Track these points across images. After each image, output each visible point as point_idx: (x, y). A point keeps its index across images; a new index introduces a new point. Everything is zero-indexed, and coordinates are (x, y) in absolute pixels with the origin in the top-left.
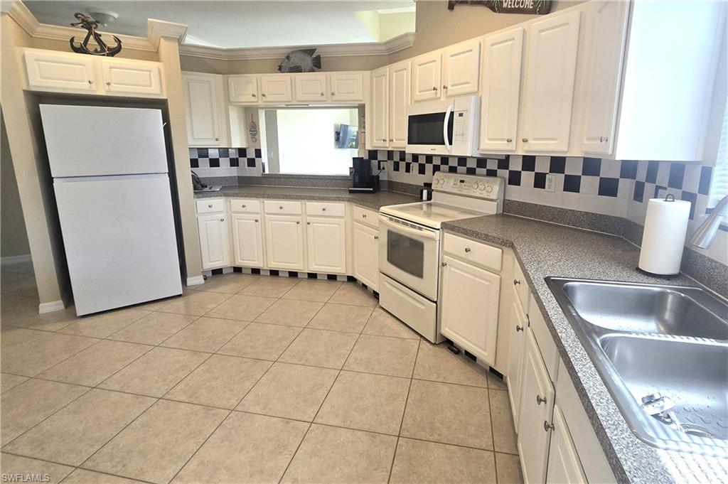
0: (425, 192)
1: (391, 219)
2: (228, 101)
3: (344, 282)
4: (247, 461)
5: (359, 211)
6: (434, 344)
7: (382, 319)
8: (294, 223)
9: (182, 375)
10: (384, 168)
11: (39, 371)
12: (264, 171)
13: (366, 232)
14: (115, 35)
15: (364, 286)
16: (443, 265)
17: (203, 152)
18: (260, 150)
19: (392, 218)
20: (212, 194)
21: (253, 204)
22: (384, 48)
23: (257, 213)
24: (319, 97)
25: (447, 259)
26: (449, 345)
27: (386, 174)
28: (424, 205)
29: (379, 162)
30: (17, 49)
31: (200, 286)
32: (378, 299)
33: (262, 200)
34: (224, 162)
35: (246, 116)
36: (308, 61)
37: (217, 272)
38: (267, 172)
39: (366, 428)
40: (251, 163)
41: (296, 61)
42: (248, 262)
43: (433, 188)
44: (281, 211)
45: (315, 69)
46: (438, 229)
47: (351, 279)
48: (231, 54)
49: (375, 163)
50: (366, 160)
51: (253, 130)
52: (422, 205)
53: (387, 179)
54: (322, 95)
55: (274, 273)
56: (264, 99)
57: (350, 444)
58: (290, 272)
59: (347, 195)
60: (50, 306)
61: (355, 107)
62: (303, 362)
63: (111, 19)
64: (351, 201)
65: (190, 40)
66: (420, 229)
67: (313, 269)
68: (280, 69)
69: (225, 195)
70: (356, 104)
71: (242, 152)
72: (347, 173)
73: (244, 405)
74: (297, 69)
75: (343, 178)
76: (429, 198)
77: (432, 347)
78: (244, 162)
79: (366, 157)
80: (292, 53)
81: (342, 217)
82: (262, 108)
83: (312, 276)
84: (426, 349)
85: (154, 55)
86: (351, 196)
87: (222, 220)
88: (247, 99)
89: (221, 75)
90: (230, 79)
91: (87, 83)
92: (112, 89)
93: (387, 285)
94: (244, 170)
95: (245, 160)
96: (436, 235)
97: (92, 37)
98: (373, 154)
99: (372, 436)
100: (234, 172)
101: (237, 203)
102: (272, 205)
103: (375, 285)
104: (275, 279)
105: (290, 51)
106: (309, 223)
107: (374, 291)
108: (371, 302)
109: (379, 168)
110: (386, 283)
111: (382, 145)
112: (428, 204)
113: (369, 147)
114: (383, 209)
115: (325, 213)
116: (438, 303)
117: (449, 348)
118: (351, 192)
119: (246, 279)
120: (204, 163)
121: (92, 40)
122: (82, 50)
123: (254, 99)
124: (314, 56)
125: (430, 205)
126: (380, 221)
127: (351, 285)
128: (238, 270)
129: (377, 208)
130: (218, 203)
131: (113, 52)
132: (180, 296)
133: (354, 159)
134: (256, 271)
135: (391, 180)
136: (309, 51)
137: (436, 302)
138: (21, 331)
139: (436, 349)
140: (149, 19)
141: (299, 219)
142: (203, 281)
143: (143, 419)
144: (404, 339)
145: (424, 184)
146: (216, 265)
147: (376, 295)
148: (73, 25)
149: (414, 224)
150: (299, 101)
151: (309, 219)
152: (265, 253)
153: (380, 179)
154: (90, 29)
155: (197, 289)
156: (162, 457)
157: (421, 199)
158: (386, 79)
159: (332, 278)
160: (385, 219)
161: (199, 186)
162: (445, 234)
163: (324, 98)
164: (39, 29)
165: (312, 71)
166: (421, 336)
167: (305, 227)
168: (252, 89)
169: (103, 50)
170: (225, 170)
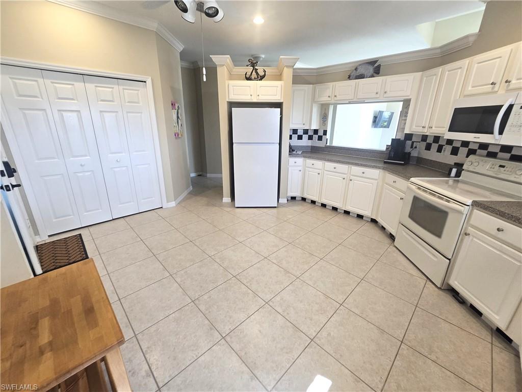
0: (454, 171)
1: (419, 189)
2: (313, 101)
3: (368, 221)
4: (304, 309)
5: (390, 177)
6: (440, 288)
7: (395, 255)
8: (341, 178)
9: (275, 249)
10: (416, 147)
11: (222, 228)
12: (327, 144)
13: (394, 193)
14: (263, 68)
15: (383, 228)
16: (466, 234)
17: (295, 131)
18: (327, 131)
19: (420, 187)
20: (297, 156)
21: (318, 164)
22: (439, 51)
23: (320, 169)
24: (374, 95)
25: (470, 230)
26: (454, 294)
27: (418, 151)
28: (451, 181)
29: (413, 142)
30: (226, 81)
31: (285, 204)
32: (394, 241)
33: (324, 162)
34: (305, 137)
35: (321, 110)
36: (371, 69)
37: (293, 198)
38: (328, 144)
39: (377, 324)
40: (320, 138)
41: (361, 71)
42: (310, 196)
43: (463, 168)
44: (335, 170)
45: (375, 75)
46: (468, 206)
47: (374, 221)
48: (319, 70)
49: (409, 143)
50: (402, 140)
51: (324, 118)
52: (448, 180)
53: (417, 155)
54: (377, 93)
55: (324, 205)
56: (335, 98)
57: (365, 330)
58: (333, 207)
59: (381, 165)
60: (227, 199)
61: (401, 101)
62: (338, 265)
63: (261, 59)
64: (385, 170)
65: (298, 65)
66: (448, 201)
67: (348, 209)
68: (349, 78)
69: (304, 157)
70: (403, 98)
71: (316, 132)
72: (384, 149)
73: (303, 277)
74: (361, 77)
75: (381, 152)
76: (458, 175)
77: (436, 289)
78: (316, 138)
79: (402, 138)
80: (360, 65)
81: (376, 180)
82: (332, 104)
83: (347, 213)
84: (431, 289)
85: (279, 77)
86: (386, 166)
87: (300, 171)
88: (324, 99)
89: (312, 85)
90: (316, 87)
91: (250, 96)
92: (260, 98)
93: (405, 234)
94: (315, 142)
95: (317, 136)
96: (465, 210)
97: (254, 71)
98: (409, 137)
99: (382, 332)
100: (310, 143)
101: (310, 162)
102: (330, 165)
103: (393, 231)
104: (323, 209)
105: (357, 64)
106: (351, 180)
107: (390, 233)
108: (387, 241)
109: (412, 147)
110: (403, 232)
111: (421, 131)
112: (454, 180)
113: (407, 131)
114: (413, 179)
115: (364, 175)
116: (452, 260)
117: (453, 296)
118: (385, 163)
119: (307, 206)
120: (295, 137)
121: (254, 73)
122: (249, 79)
123: (329, 99)
124: (376, 65)
125: (458, 181)
126: (408, 188)
127: (372, 225)
128: (304, 199)
129: (408, 178)
130: (300, 161)
131: (262, 78)
132: (275, 207)
133: (392, 139)
134: (313, 202)
135: (421, 156)
136: (372, 62)
137: (449, 260)
138: (217, 208)
139: (441, 292)
140: (281, 57)
141: (345, 176)
142: (286, 202)
143: (258, 265)
144: (412, 275)
145: (455, 163)
146: (294, 195)
147: (392, 237)
148: (247, 66)
149: (441, 196)
150: (358, 99)
151: (352, 177)
152: (321, 193)
153: (411, 155)
154: (253, 67)
155: (283, 205)
156: (265, 288)
157: (449, 175)
158: (436, 79)
159: (360, 217)
160: (414, 187)
161: (291, 150)
162: (475, 210)
163: (378, 96)
164: (234, 70)
165: (372, 76)
166: (427, 278)
167: (348, 181)
168: (329, 92)
169: (258, 77)
170: (305, 142)
